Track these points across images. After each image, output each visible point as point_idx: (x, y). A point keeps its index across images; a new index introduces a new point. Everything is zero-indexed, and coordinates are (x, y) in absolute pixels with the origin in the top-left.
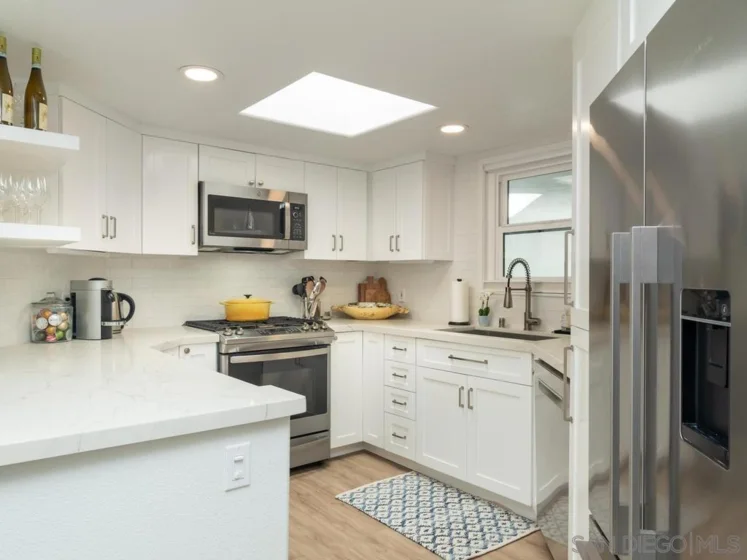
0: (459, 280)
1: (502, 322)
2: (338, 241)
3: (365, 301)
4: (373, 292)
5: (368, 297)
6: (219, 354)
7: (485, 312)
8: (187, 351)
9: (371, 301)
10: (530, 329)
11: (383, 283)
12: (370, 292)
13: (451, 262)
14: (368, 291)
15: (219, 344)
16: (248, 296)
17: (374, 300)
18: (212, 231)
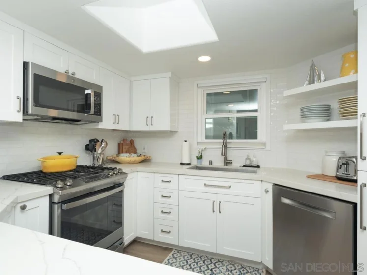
0: (186, 141)
1: (211, 163)
2: (117, 118)
3: (122, 153)
4: (127, 147)
5: (124, 150)
6: (51, 203)
7: (200, 158)
8: (23, 208)
9: (126, 153)
10: (227, 165)
11: (132, 142)
12: (125, 148)
13: (176, 132)
14: (124, 147)
15: (51, 196)
16: (60, 153)
17: (128, 152)
18: (37, 103)
